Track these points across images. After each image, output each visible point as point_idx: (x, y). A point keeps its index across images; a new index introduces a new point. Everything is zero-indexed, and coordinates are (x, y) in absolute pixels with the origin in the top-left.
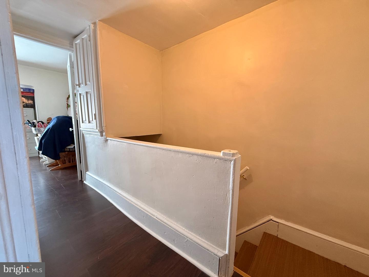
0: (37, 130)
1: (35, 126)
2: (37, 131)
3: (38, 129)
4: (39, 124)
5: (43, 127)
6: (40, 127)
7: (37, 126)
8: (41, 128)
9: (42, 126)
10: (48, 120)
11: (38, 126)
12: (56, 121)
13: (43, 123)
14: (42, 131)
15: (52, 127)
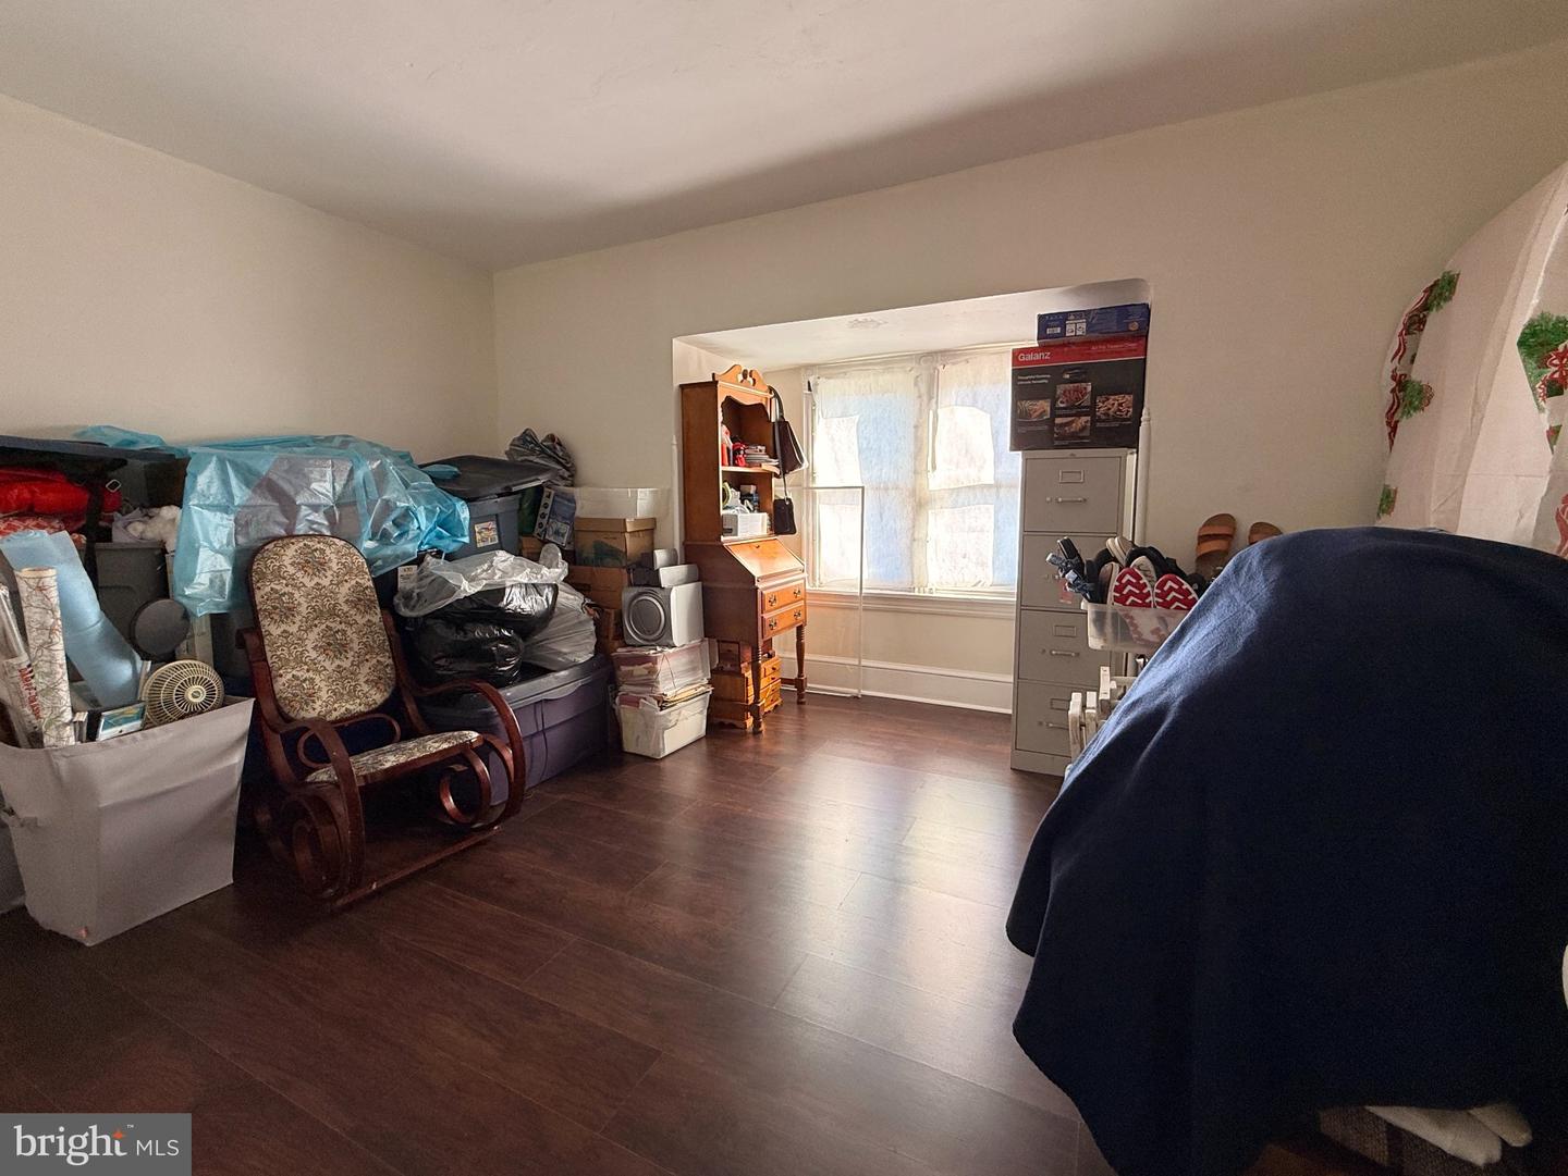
0: (1109, 621)
1: (1098, 596)
2: (1109, 629)
3: (1115, 615)
4: (1128, 577)
5: (1148, 605)
6: (1133, 604)
7: (1111, 594)
8: (1136, 612)
9: (1148, 594)
10: (1203, 539)
11: (1117, 589)
12: (1252, 617)
13: (1164, 566)
14: (1140, 634)
15: (1185, 705)
